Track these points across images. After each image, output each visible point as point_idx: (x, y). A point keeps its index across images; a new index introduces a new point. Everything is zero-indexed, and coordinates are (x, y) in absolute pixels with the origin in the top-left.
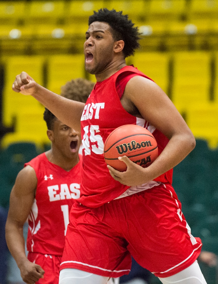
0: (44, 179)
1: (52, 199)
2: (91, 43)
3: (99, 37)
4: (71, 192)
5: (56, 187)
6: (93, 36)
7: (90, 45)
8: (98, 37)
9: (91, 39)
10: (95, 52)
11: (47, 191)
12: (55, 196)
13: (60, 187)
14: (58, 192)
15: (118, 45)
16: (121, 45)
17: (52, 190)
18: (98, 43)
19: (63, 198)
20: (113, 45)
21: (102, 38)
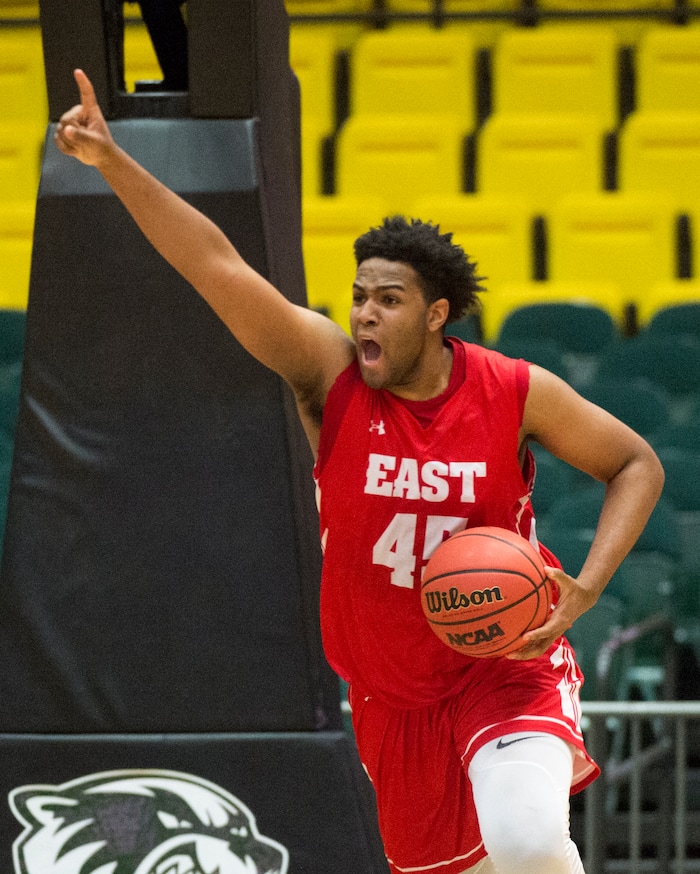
2: (373, 318)
3: (390, 300)
6: (375, 300)
9: (370, 306)
15: (435, 312)
16: (441, 311)
18: (391, 314)
21: (399, 301)
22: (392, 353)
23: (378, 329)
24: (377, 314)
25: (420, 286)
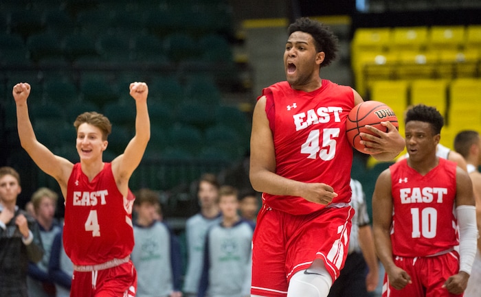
0: (398, 181)
1: (403, 201)
2: (294, 54)
4: (422, 196)
5: (408, 190)
6: (296, 47)
7: (293, 56)
8: (301, 49)
10: (298, 64)
11: (399, 193)
12: (406, 198)
13: (412, 190)
14: (410, 195)
15: (319, 57)
16: (321, 57)
17: (403, 192)
18: (302, 54)
19: (414, 201)
20: (315, 56)
21: (305, 49)
22: (300, 70)
23: (296, 59)
24: (296, 53)
25: (314, 44)
